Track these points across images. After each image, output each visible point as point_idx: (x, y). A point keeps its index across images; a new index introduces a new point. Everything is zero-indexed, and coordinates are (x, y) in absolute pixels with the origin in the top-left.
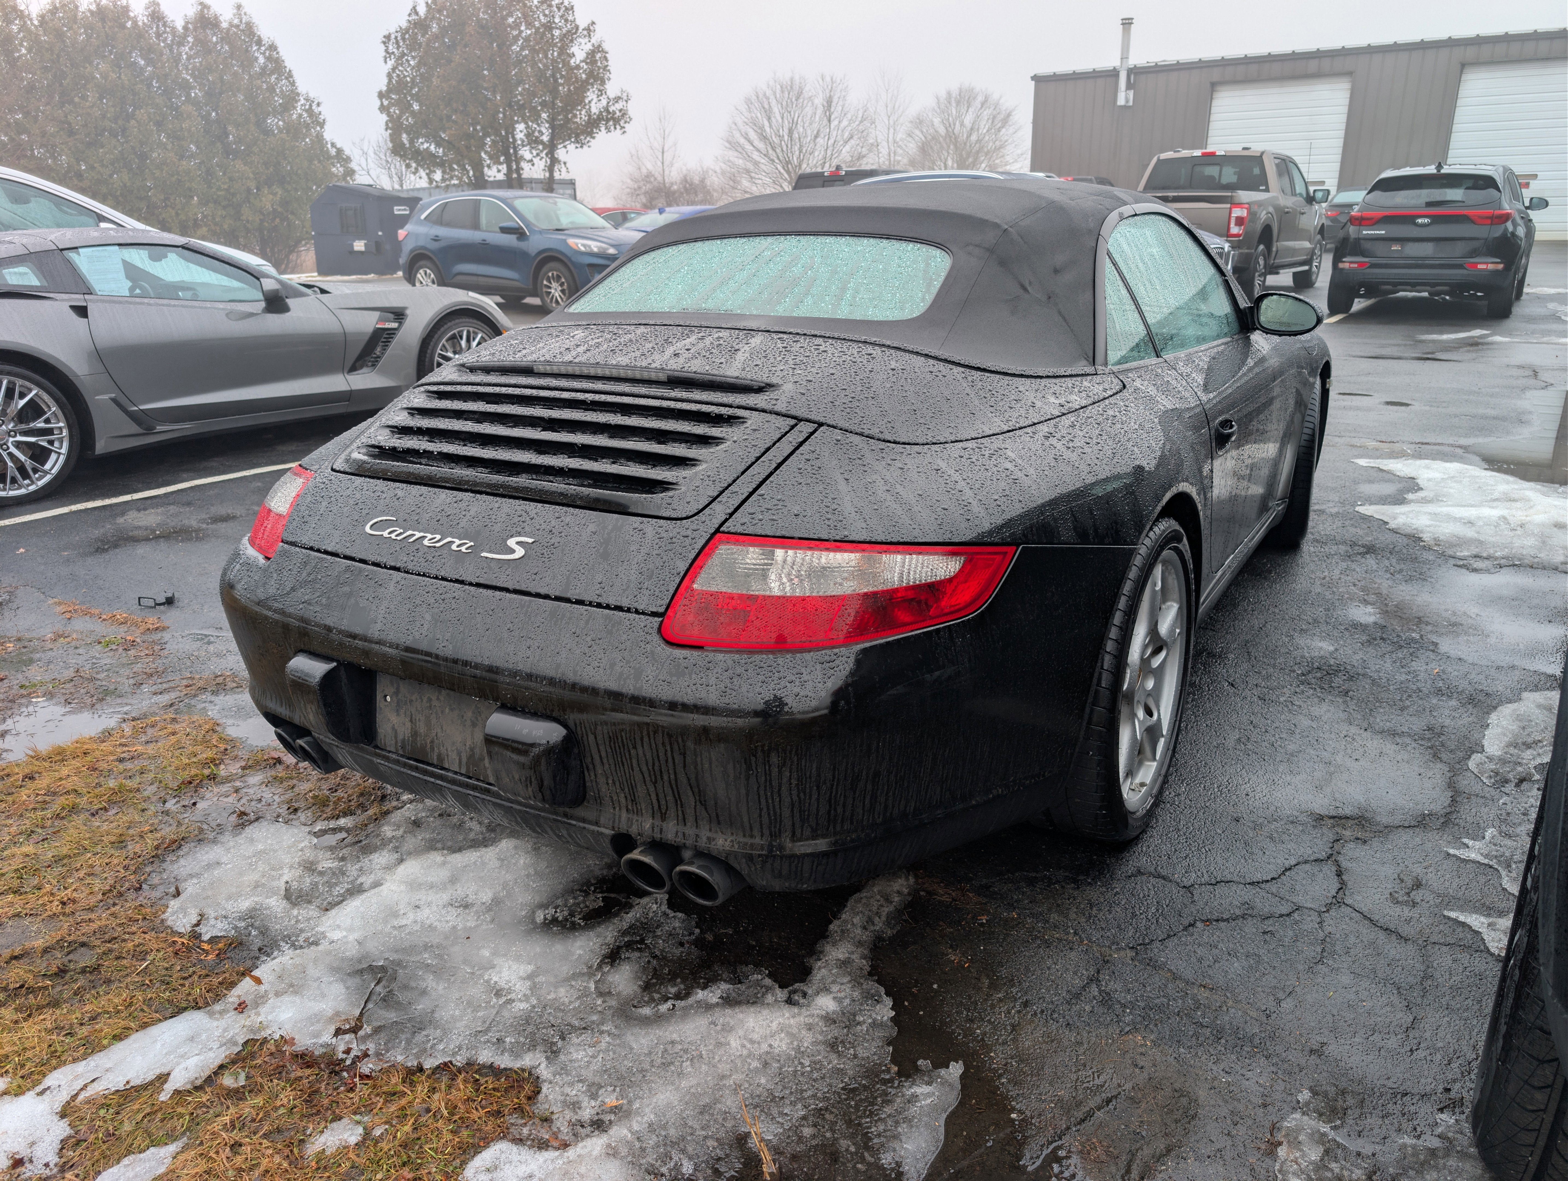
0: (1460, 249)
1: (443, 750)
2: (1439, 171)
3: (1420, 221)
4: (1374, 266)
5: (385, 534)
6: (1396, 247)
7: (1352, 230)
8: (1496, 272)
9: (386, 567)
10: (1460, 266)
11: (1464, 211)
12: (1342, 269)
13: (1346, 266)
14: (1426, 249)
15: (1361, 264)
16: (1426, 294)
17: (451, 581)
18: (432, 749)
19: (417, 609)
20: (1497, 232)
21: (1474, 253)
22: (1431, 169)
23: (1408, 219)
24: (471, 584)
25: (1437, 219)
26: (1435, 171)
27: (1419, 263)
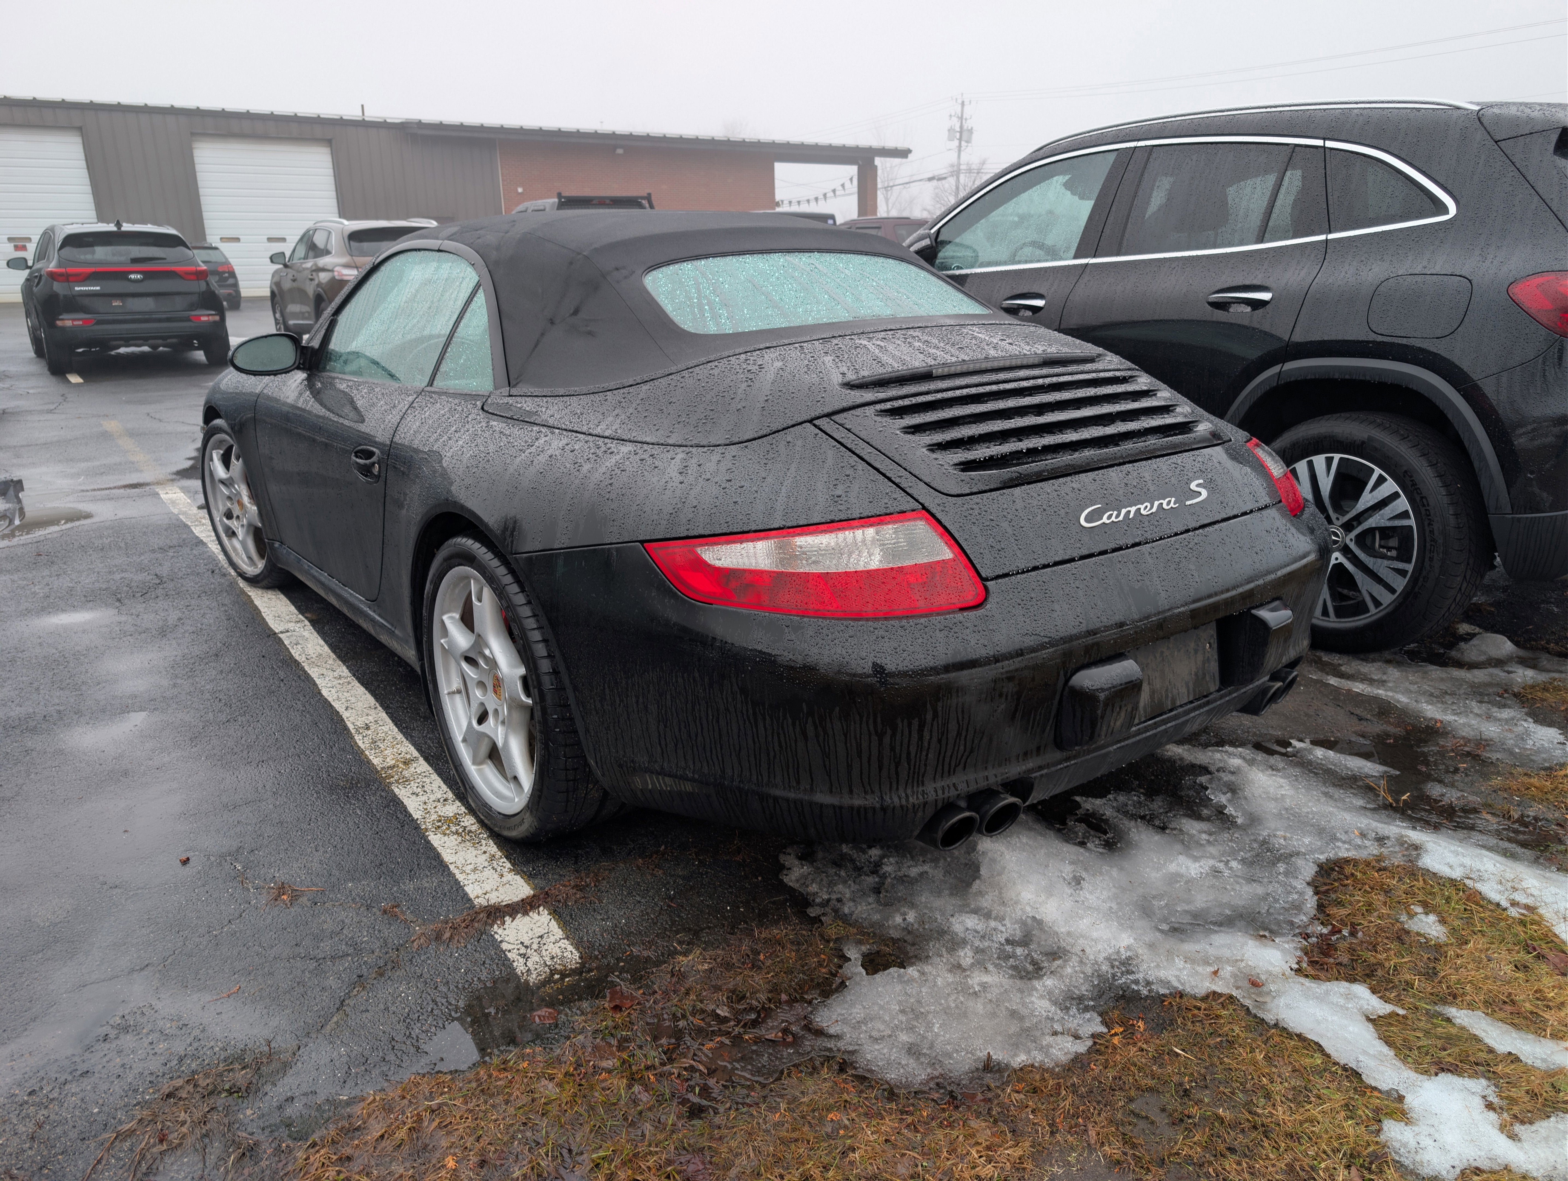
0: (179, 303)
1: (1175, 691)
2: (119, 228)
3: (132, 276)
4: (99, 322)
5: (1105, 519)
6: (116, 303)
7: (57, 287)
8: (215, 322)
9: (1127, 548)
10: (188, 319)
11: (172, 268)
12: (63, 329)
13: (69, 323)
14: (148, 304)
15: (85, 321)
16: (146, 349)
17: (1182, 533)
18: (1167, 696)
19: (1181, 565)
20: (203, 286)
21: (192, 307)
22: (112, 227)
23: (122, 275)
24: (1196, 529)
25: (149, 275)
26: (115, 229)
27: (146, 318)
